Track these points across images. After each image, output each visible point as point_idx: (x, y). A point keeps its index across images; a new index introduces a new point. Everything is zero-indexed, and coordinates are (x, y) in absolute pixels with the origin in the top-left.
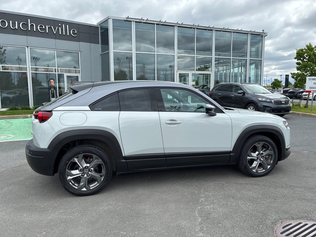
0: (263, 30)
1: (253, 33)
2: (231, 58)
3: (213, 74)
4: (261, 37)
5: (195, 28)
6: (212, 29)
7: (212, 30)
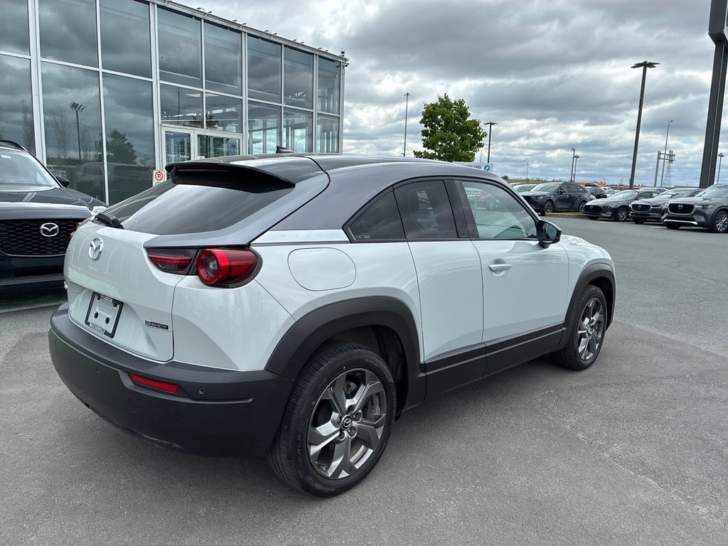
0: (343, 53)
1: (324, 55)
2: (283, 105)
3: (244, 139)
4: (338, 67)
5: (200, 19)
6: (241, 29)
7: (240, 32)
